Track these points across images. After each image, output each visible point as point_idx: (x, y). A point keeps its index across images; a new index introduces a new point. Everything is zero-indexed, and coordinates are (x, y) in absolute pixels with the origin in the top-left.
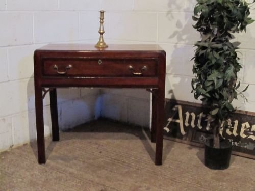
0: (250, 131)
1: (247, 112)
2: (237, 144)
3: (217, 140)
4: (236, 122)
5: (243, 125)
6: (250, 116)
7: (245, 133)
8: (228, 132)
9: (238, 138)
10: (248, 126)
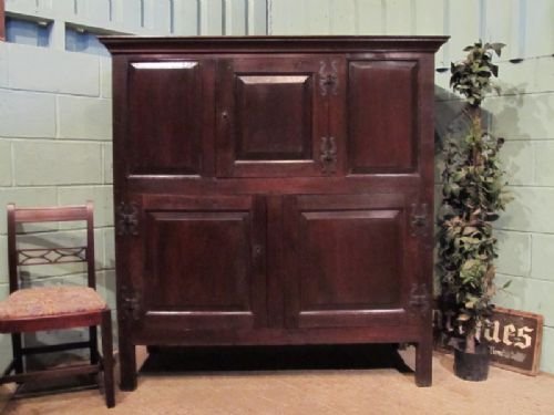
0: (516, 336)
1: (510, 311)
2: (499, 353)
3: (470, 344)
4: (497, 324)
5: (506, 328)
6: (514, 316)
7: (510, 338)
8: (487, 336)
9: (501, 346)
10: (513, 330)
